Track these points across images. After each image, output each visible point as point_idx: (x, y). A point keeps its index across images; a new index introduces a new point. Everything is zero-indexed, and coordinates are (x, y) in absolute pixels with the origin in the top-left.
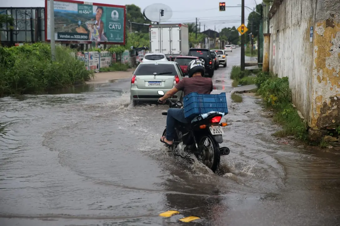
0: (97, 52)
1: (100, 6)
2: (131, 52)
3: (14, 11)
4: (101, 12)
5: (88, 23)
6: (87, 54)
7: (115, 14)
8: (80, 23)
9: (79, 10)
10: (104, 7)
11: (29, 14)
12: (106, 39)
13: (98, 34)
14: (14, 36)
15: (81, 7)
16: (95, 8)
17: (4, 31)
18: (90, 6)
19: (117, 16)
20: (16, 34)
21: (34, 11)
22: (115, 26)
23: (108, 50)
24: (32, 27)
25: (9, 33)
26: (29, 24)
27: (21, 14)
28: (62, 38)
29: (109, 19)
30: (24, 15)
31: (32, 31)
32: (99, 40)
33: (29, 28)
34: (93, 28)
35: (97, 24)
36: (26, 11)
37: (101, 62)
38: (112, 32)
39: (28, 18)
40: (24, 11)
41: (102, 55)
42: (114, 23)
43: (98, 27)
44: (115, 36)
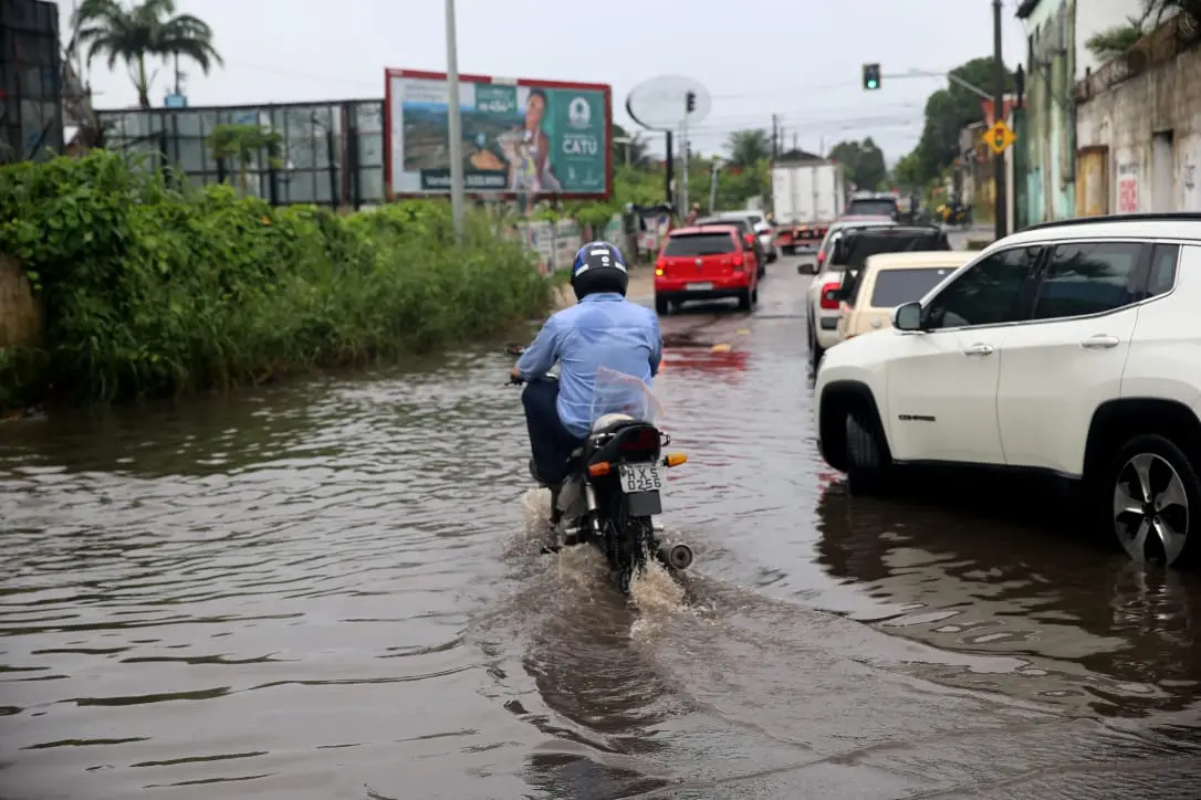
0: (547, 223)
1: (537, 87)
2: (628, 220)
3: (279, 113)
4: (539, 104)
5: (505, 140)
6: (523, 228)
7: (580, 108)
8: (481, 139)
9: (479, 101)
10: (549, 92)
11: (323, 122)
12: (556, 186)
13: (532, 170)
14: (282, 187)
15: (485, 94)
16: (523, 93)
17: (252, 172)
18: (509, 89)
19: (586, 115)
20: (287, 182)
21: (337, 111)
22: (581, 146)
23: (572, 216)
24: (331, 156)
25: (267, 178)
26: (323, 150)
27: (300, 122)
28: (432, 187)
29: (564, 125)
30: (308, 126)
31: (332, 170)
32: (536, 188)
33: (323, 162)
34: (518, 153)
35: (531, 142)
36: (313, 113)
37: (558, 251)
38: (575, 164)
39: (320, 133)
40: (308, 112)
41: (560, 232)
42: (579, 136)
43: (533, 149)
44: (581, 175)
